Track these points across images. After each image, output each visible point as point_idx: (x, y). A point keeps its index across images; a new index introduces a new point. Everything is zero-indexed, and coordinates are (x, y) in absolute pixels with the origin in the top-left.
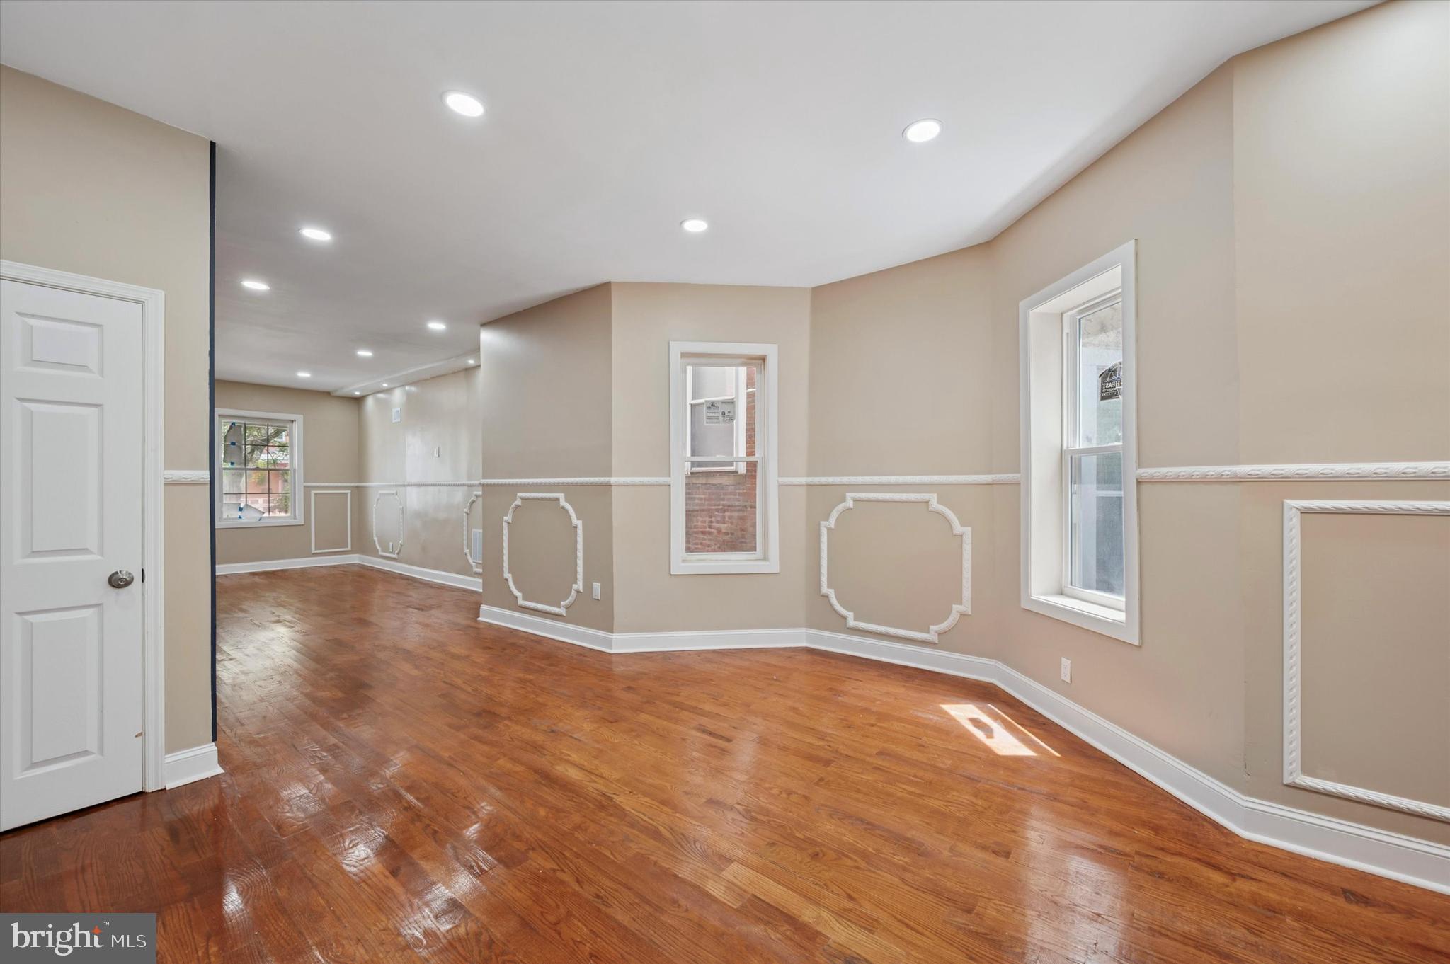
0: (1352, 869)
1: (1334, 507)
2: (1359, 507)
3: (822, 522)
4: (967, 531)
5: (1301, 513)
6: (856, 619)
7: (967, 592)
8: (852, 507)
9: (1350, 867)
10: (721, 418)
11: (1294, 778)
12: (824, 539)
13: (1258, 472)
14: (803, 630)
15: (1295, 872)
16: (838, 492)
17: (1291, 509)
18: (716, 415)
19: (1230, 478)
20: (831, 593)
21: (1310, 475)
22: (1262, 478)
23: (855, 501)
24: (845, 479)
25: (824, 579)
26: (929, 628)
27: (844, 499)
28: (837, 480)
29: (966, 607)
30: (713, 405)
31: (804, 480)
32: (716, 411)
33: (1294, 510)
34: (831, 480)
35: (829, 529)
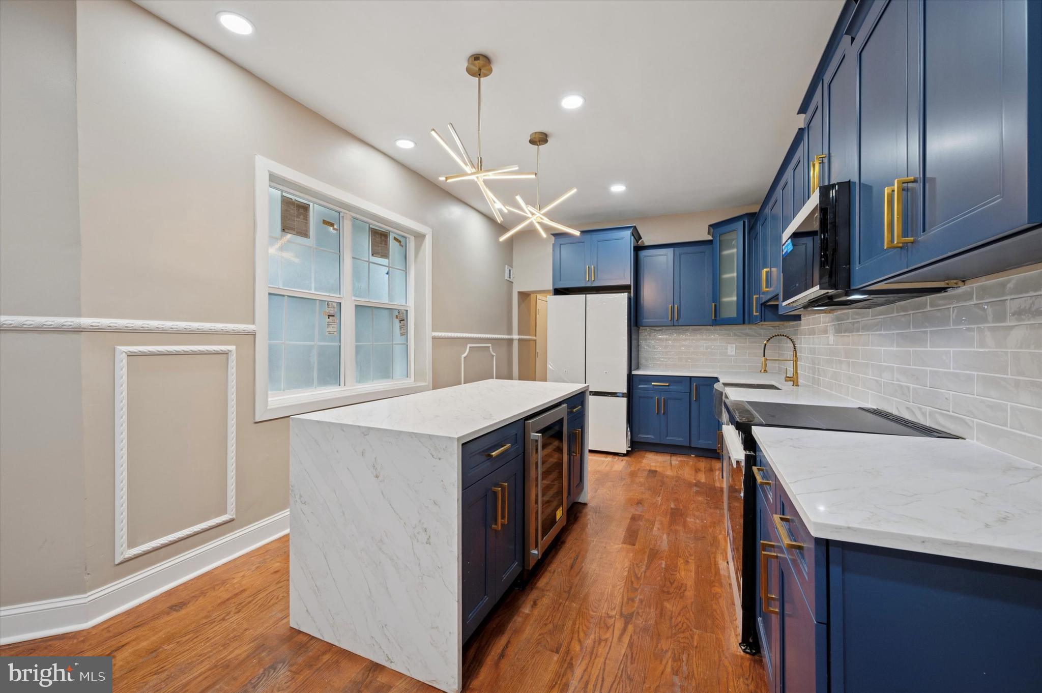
0: (161, 594)
1: (149, 351)
2: (154, 350)
5: (128, 356)
9: (159, 594)
11: (124, 556)
13: (98, 324)
15: (139, 620)
17: (122, 353)
19: (72, 328)
21: (134, 328)
22: (101, 329)
33: (124, 354)
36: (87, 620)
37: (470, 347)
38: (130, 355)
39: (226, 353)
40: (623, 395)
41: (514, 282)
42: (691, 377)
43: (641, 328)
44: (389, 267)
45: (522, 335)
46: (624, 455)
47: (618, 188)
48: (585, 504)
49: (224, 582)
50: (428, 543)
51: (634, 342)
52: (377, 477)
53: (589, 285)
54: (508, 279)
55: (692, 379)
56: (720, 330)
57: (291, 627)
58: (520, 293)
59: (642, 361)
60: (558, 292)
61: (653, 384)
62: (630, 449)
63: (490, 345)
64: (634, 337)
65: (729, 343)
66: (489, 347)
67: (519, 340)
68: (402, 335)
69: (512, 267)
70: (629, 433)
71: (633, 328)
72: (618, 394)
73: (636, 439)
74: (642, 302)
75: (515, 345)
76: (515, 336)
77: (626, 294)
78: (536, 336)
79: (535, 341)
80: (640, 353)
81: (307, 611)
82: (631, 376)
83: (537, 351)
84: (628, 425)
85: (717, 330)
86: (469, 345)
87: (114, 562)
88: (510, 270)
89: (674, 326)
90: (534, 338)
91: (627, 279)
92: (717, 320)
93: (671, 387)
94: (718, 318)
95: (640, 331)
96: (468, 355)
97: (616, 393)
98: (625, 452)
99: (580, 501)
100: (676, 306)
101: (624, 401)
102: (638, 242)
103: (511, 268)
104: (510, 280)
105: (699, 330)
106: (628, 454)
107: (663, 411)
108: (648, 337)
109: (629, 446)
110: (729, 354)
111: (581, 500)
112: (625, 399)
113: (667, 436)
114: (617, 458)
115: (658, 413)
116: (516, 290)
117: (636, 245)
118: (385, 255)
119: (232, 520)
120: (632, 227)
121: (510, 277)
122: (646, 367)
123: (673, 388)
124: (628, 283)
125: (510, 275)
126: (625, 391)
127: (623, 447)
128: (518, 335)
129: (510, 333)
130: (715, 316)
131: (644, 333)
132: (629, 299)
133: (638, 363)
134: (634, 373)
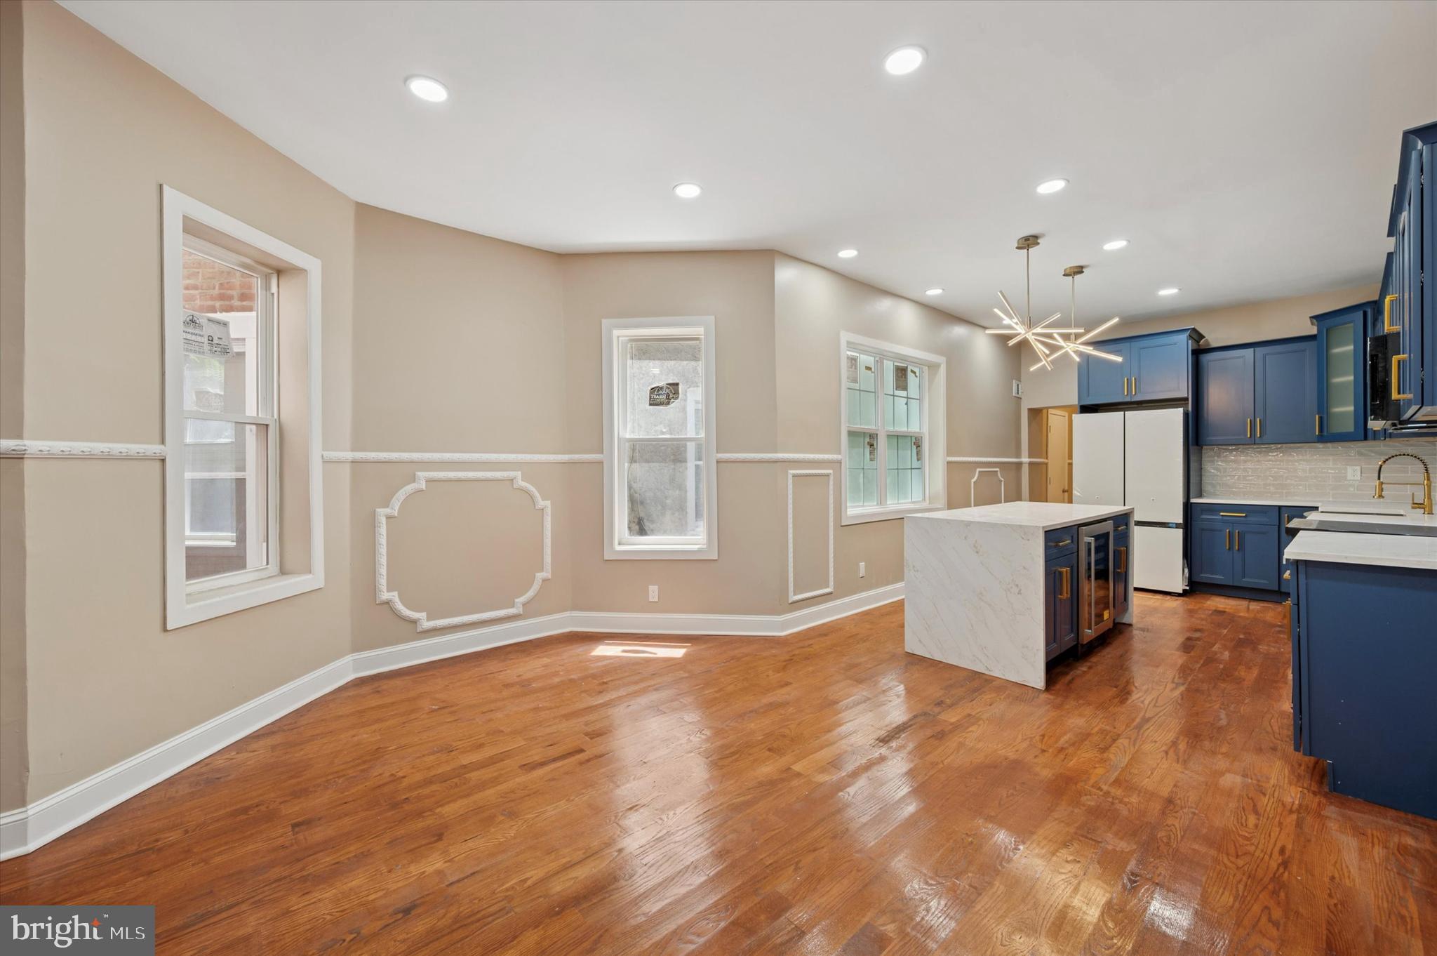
1: (801, 474)
2: (803, 473)
3: (378, 510)
4: (548, 503)
5: (792, 477)
6: (429, 619)
7: (548, 559)
8: (424, 487)
10: (206, 347)
11: (792, 599)
12: (383, 530)
13: (782, 457)
14: (348, 659)
16: (408, 471)
18: (199, 339)
19: (774, 460)
20: (394, 596)
21: (795, 459)
22: (783, 460)
23: (428, 481)
24: (415, 456)
25: (383, 581)
26: (514, 601)
27: (413, 479)
28: (405, 456)
29: (546, 574)
30: (193, 321)
31: (349, 455)
32: (196, 332)
33: (791, 475)
34: (394, 456)
35: (389, 518)
36: (782, 631)
37: (980, 472)
38: (794, 476)
39: (828, 475)
40: (1177, 526)
41: (1023, 398)
42: (1280, 507)
43: (1205, 447)
44: (907, 398)
45: (1033, 458)
46: (1179, 595)
47: (1168, 292)
48: (1130, 625)
49: (841, 629)
50: (1019, 593)
51: (1193, 465)
52: (977, 552)
53: (1128, 399)
54: (1016, 395)
55: (1283, 508)
56: (1332, 448)
57: (907, 652)
58: (1030, 410)
59: (1207, 487)
60: (1086, 409)
61: (1222, 514)
62: (1188, 588)
63: (998, 469)
64: (1193, 458)
65: (1348, 465)
66: (997, 471)
67: (1031, 464)
68: (918, 460)
69: (1020, 381)
70: (1186, 571)
71: (1192, 449)
72: (1171, 525)
73: (1196, 579)
74: (1205, 415)
75: (1025, 471)
76: (1025, 459)
77: (1181, 410)
78: (1047, 458)
79: (1047, 464)
80: (1203, 478)
81: (920, 641)
82: (1189, 504)
83: (1049, 476)
84: (1185, 561)
85: (1329, 448)
86: (978, 470)
87: (788, 601)
88: (1018, 385)
89: (1255, 444)
90: (1045, 460)
91: (1182, 388)
92: (1326, 435)
93: (1248, 519)
94: (1325, 434)
95: (1203, 452)
96: (977, 480)
97: (1168, 523)
98: (1181, 592)
99: (1124, 621)
100: (1258, 419)
101: (1179, 533)
102: (1198, 342)
103: (1019, 383)
104: (1018, 396)
105: (1299, 448)
106: (1185, 594)
107: (1237, 547)
108: (1216, 458)
109: (1187, 584)
110: (1348, 478)
111: (1126, 620)
112: (1180, 531)
113: (1244, 577)
114: (1169, 597)
115: (1229, 549)
116: (1026, 405)
117: (1196, 347)
118: (905, 388)
119: (830, 593)
120: (1189, 329)
121: (1018, 393)
122: (1214, 495)
123: (1252, 519)
124: (1184, 395)
125: (1018, 391)
126: (1181, 521)
127: (1179, 585)
128: (1029, 457)
129: (1018, 455)
130: (1321, 430)
131: (1207, 453)
132: (1186, 415)
133: (1201, 489)
134: (1193, 501)
